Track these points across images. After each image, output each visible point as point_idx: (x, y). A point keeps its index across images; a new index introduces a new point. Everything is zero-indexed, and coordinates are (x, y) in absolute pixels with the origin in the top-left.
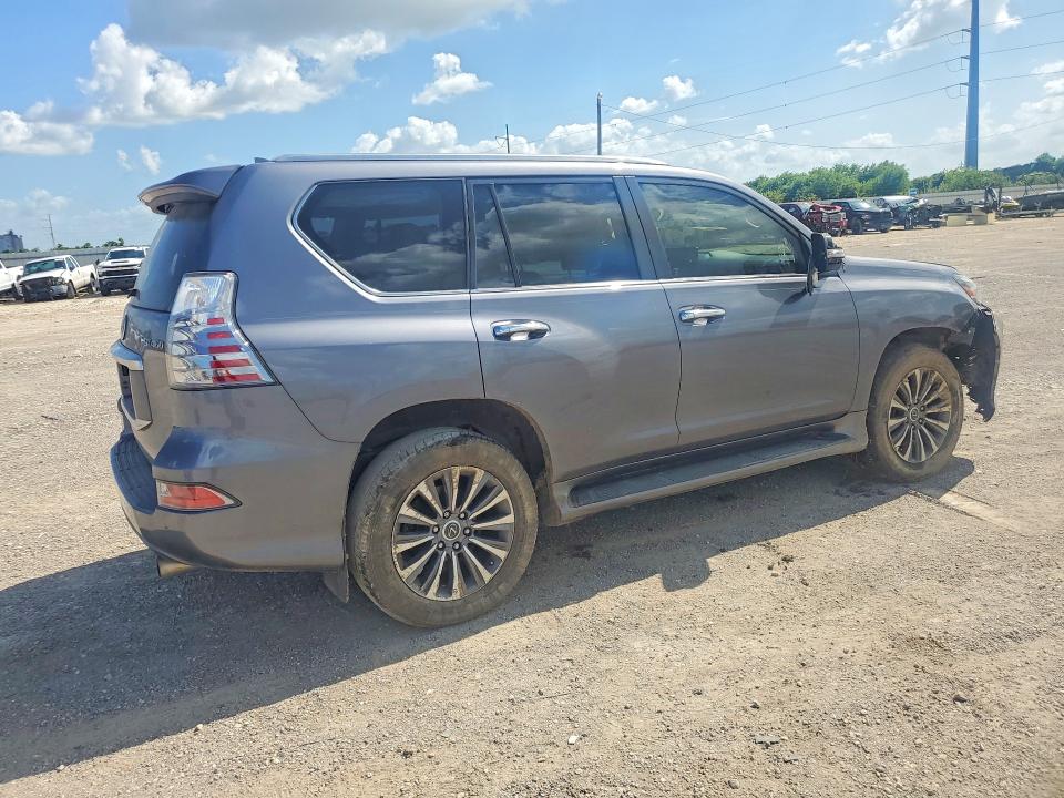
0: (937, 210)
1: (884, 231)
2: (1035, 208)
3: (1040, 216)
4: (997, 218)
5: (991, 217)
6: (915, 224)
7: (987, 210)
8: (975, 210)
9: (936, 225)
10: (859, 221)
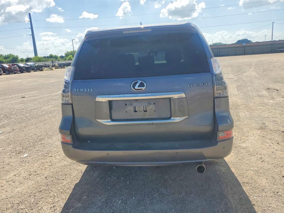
0: (42, 67)
1: (29, 72)
2: (62, 66)
3: (62, 68)
4: (55, 69)
5: (54, 68)
6: (37, 70)
7: (53, 66)
8: (50, 67)
9: (42, 70)
10: (22, 69)
